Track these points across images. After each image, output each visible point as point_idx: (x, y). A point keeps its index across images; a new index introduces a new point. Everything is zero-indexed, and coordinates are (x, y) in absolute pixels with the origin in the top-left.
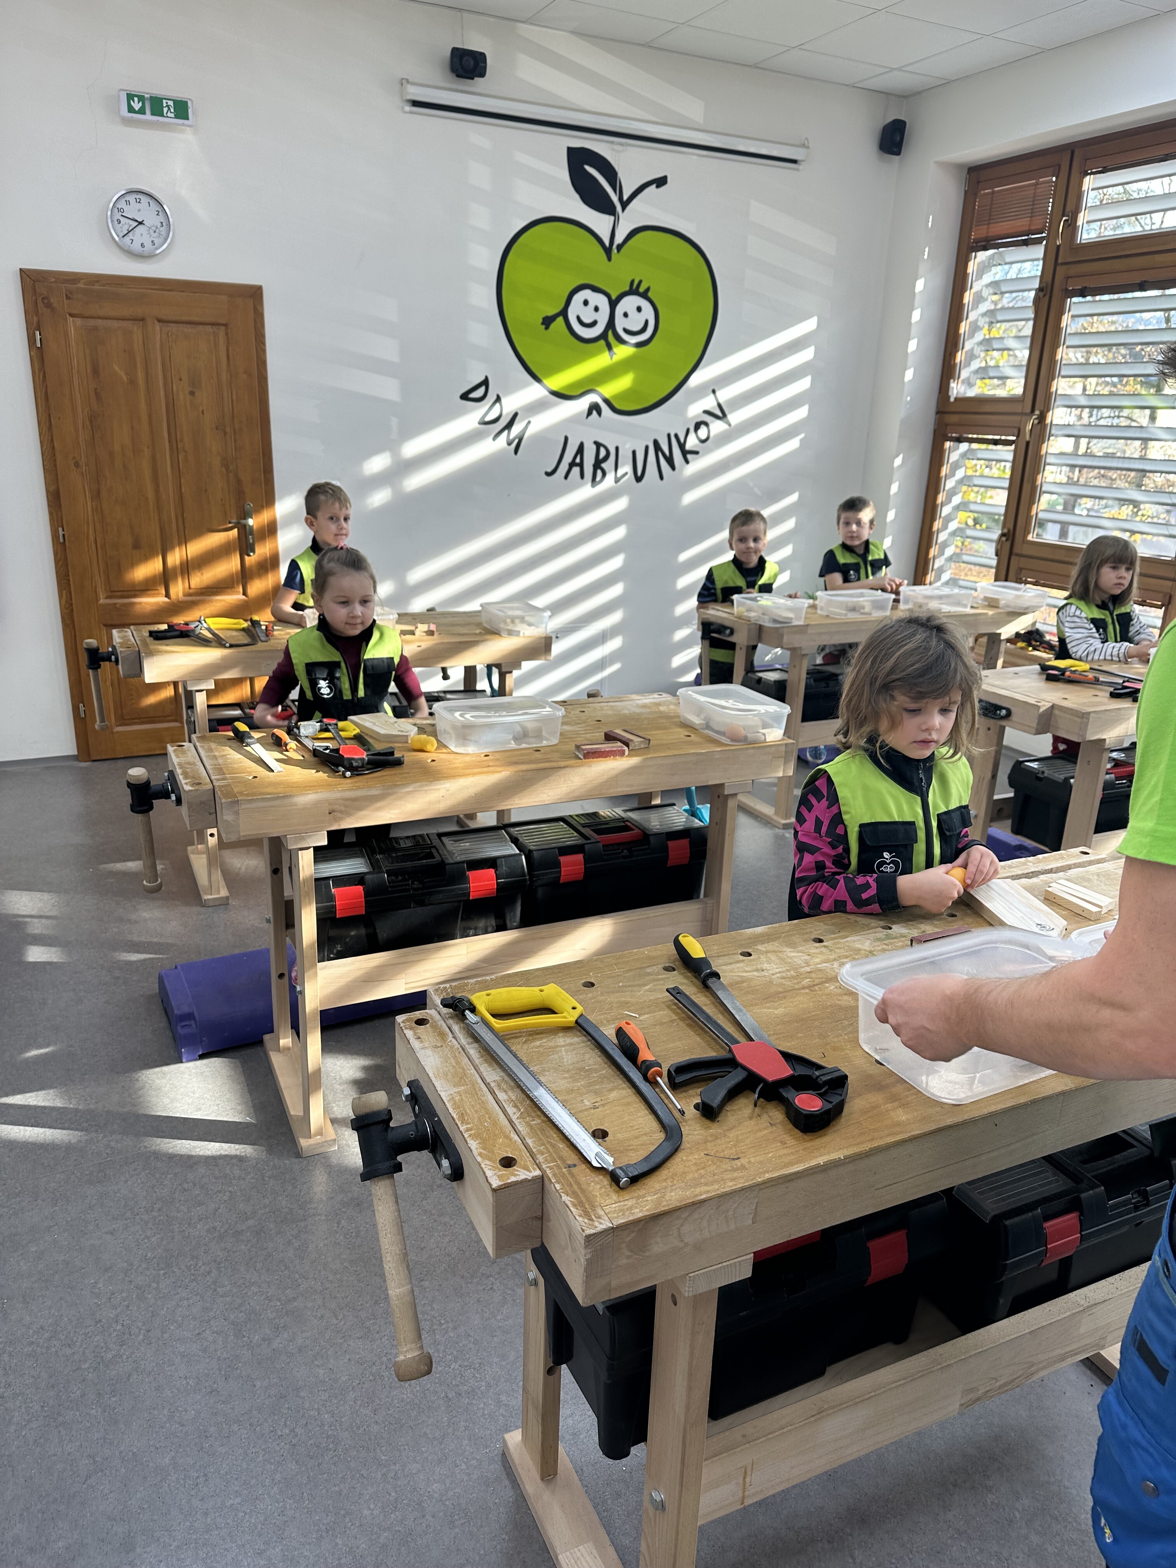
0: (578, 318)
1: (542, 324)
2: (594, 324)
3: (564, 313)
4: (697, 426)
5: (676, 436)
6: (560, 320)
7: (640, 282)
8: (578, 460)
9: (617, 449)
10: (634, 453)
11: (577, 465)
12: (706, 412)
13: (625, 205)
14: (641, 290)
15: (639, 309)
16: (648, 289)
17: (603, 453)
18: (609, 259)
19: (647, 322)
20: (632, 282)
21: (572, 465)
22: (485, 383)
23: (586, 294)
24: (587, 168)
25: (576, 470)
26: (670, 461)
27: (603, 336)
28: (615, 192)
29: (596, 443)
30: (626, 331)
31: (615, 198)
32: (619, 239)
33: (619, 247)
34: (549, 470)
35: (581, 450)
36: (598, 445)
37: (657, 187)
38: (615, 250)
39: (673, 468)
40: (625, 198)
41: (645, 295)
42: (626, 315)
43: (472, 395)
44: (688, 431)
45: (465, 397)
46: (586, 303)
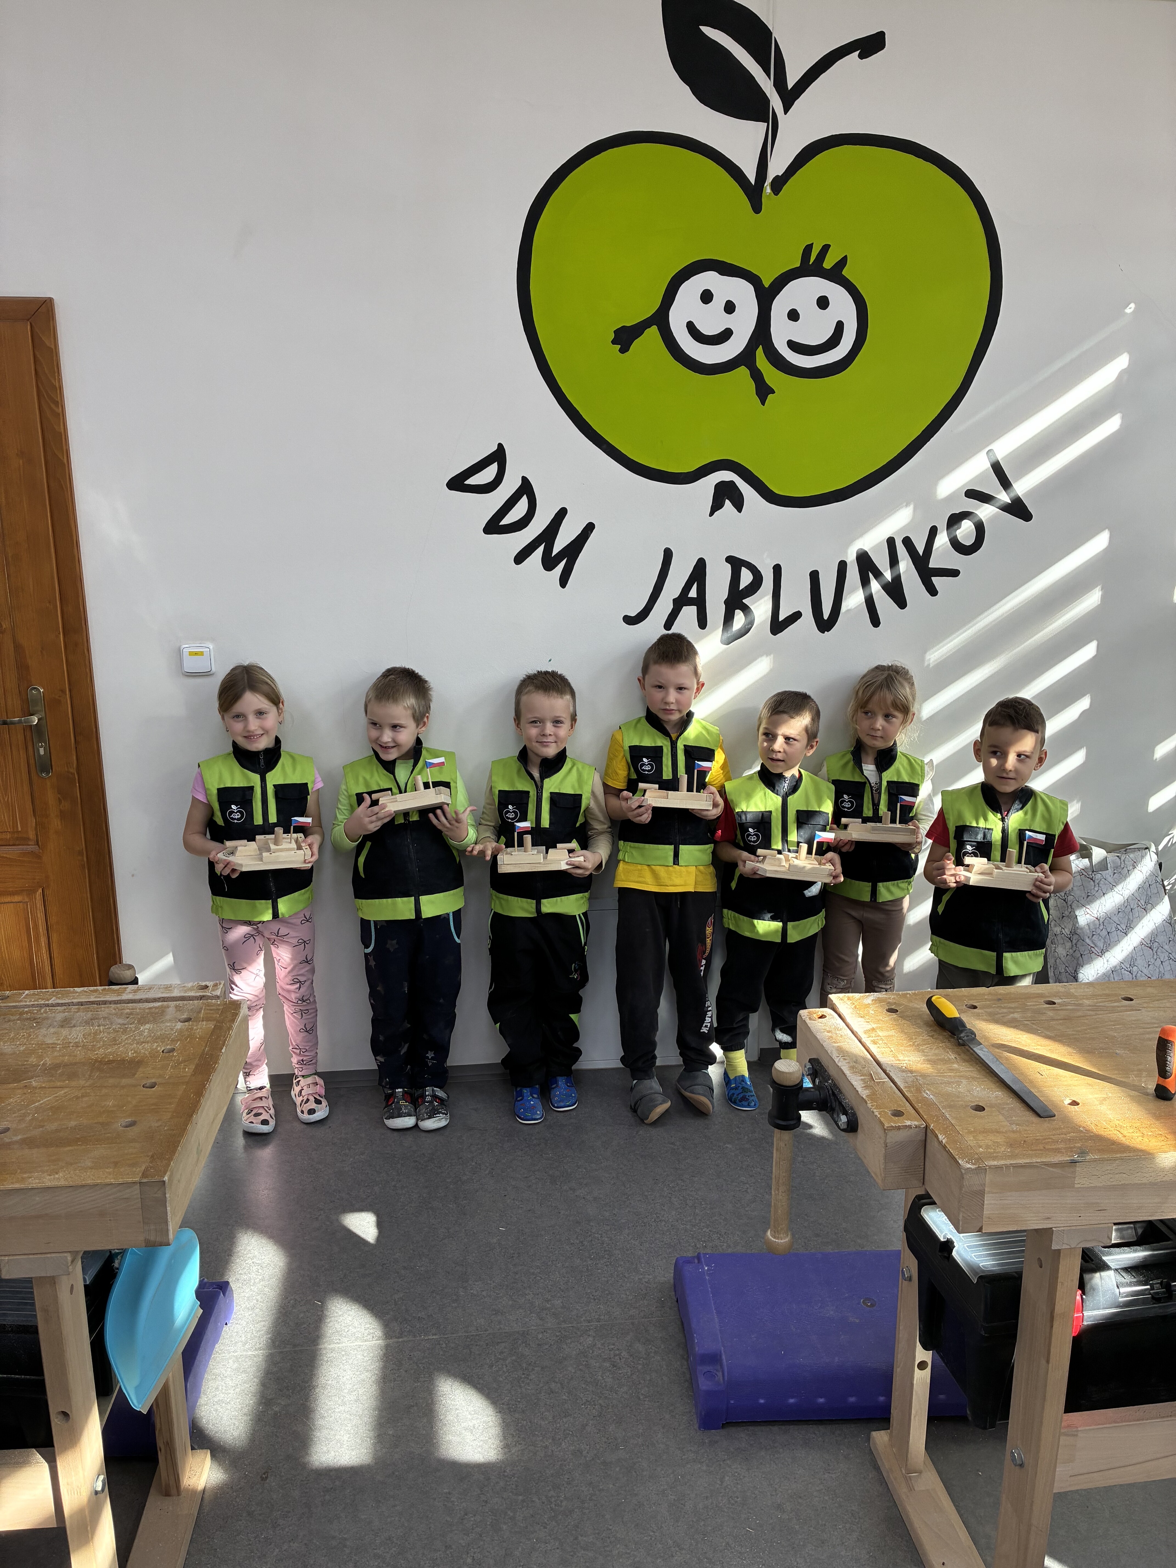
0: (691, 327)
1: (614, 342)
2: (725, 335)
3: (660, 319)
4: (954, 520)
5: (907, 542)
6: (653, 332)
7: (826, 248)
8: (693, 593)
9: (777, 569)
10: (814, 577)
11: (691, 602)
12: (972, 494)
13: (789, 98)
14: (828, 264)
15: (823, 303)
16: (843, 262)
17: (746, 577)
18: (757, 208)
19: (840, 326)
20: (808, 249)
21: (680, 602)
22: (499, 456)
23: (708, 279)
24: (707, 31)
25: (689, 613)
26: (895, 591)
27: (745, 358)
28: (768, 73)
29: (730, 560)
30: (793, 345)
31: (766, 84)
32: (777, 167)
33: (779, 184)
34: (633, 614)
35: (699, 572)
36: (736, 564)
37: (862, 56)
38: (768, 189)
39: (901, 603)
40: (791, 81)
41: (836, 275)
42: (793, 315)
43: (472, 481)
44: (933, 532)
45: (457, 483)
46: (707, 297)
